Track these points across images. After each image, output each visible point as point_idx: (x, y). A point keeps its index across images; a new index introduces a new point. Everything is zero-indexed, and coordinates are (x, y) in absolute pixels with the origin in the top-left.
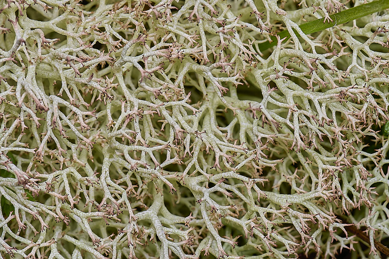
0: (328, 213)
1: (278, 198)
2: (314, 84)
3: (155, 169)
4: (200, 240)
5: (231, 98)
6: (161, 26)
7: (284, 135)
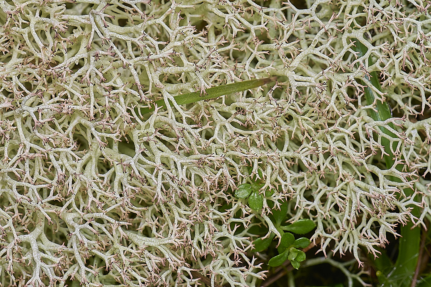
0: (179, 257)
1: (138, 239)
2: (180, 149)
3: (37, 204)
4: (71, 265)
5: (112, 150)
6: (59, 83)
7: (151, 187)
